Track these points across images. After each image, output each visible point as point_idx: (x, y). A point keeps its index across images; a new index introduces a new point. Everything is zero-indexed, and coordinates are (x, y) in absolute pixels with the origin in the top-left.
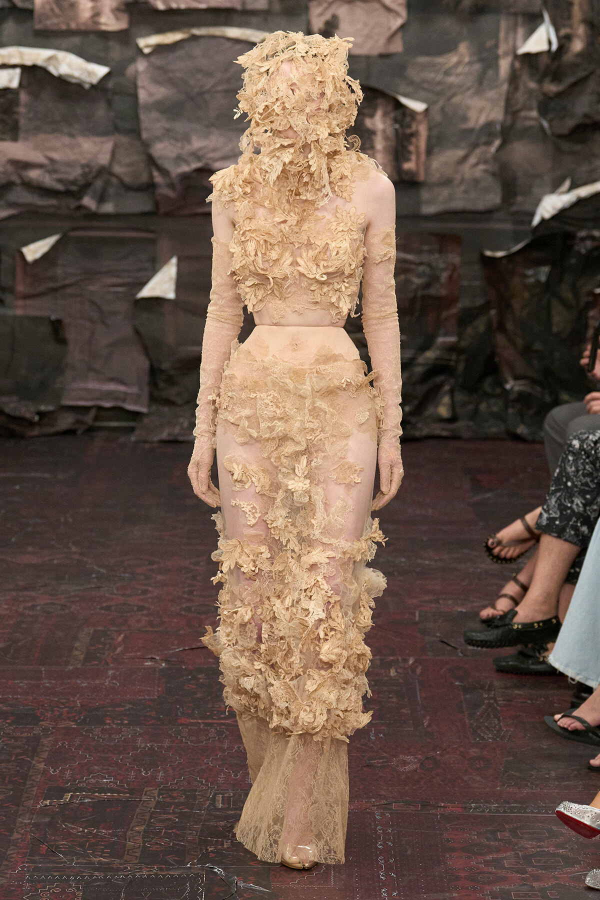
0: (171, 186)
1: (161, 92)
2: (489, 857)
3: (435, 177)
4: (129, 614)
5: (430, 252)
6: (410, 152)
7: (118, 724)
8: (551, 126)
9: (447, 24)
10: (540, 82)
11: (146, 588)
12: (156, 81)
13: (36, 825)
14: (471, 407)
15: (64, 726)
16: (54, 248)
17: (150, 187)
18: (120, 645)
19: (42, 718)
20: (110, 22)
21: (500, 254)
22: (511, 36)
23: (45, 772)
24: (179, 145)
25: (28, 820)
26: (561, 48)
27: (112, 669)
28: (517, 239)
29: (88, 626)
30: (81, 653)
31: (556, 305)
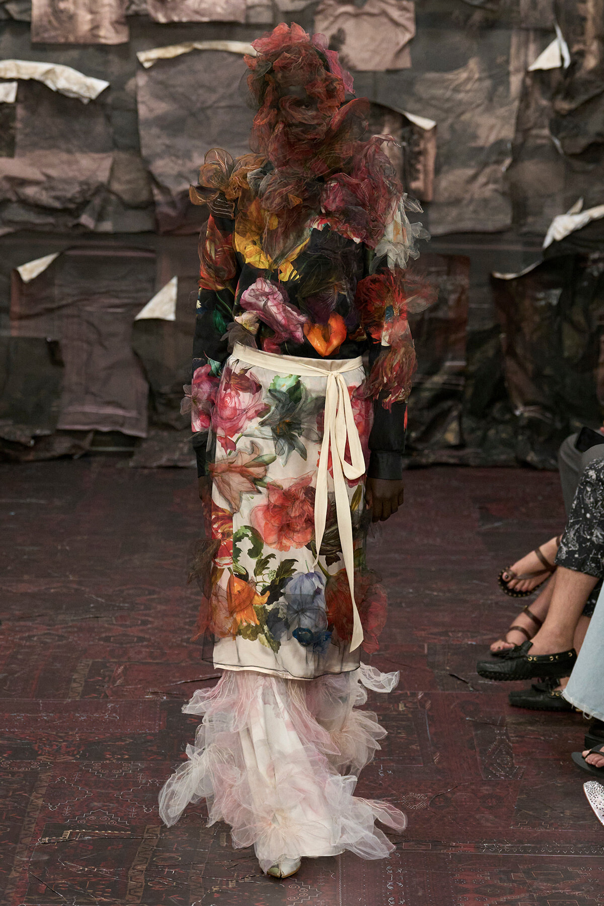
0: (172, 204)
1: (162, 107)
2: (503, 899)
3: (443, 196)
4: (129, 645)
5: (438, 273)
6: (418, 171)
7: (118, 759)
8: (563, 146)
9: (456, 39)
10: (552, 99)
11: (147, 618)
12: (158, 97)
13: (35, 864)
14: (479, 433)
15: (62, 760)
16: (51, 267)
17: (151, 204)
18: (119, 677)
19: (39, 753)
20: (110, 36)
21: (510, 276)
22: (523, 51)
23: (44, 808)
24: (180, 162)
25: (26, 857)
26: (573, 64)
27: (111, 702)
28: (527, 261)
29: (87, 658)
30: (79, 685)
31: (567, 329)
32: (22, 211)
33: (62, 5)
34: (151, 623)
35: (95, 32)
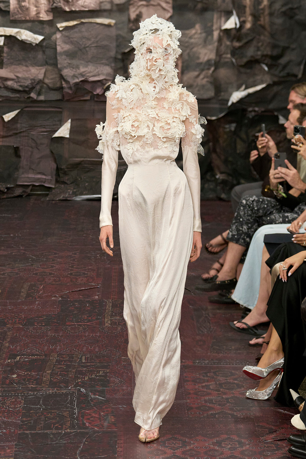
0: (70, 88)
1: (67, 47)
2: (204, 384)
3: (186, 84)
4: (45, 277)
7: (40, 326)
8: (236, 62)
9: (190, 16)
10: (232, 41)
11: (53, 265)
12: (65, 43)
13: (5, 371)
15: (17, 326)
16: (17, 115)
17: (61, 88)
18: (41, 290)
19: (7, 323)
20: (44, 17)
21: (214, 118)
22: (219, 21)
23: (9, 347)
24: (74, 70)
25: (1, 368)
26: (241, 27)
27: (38, 301)
28: (221, 112)
29: (28, 282)
30: (24, 294)
31: (238, 141)
32: (5, 92)
33: (23, 4)
34: (55, 267)
35: (38, 15)
